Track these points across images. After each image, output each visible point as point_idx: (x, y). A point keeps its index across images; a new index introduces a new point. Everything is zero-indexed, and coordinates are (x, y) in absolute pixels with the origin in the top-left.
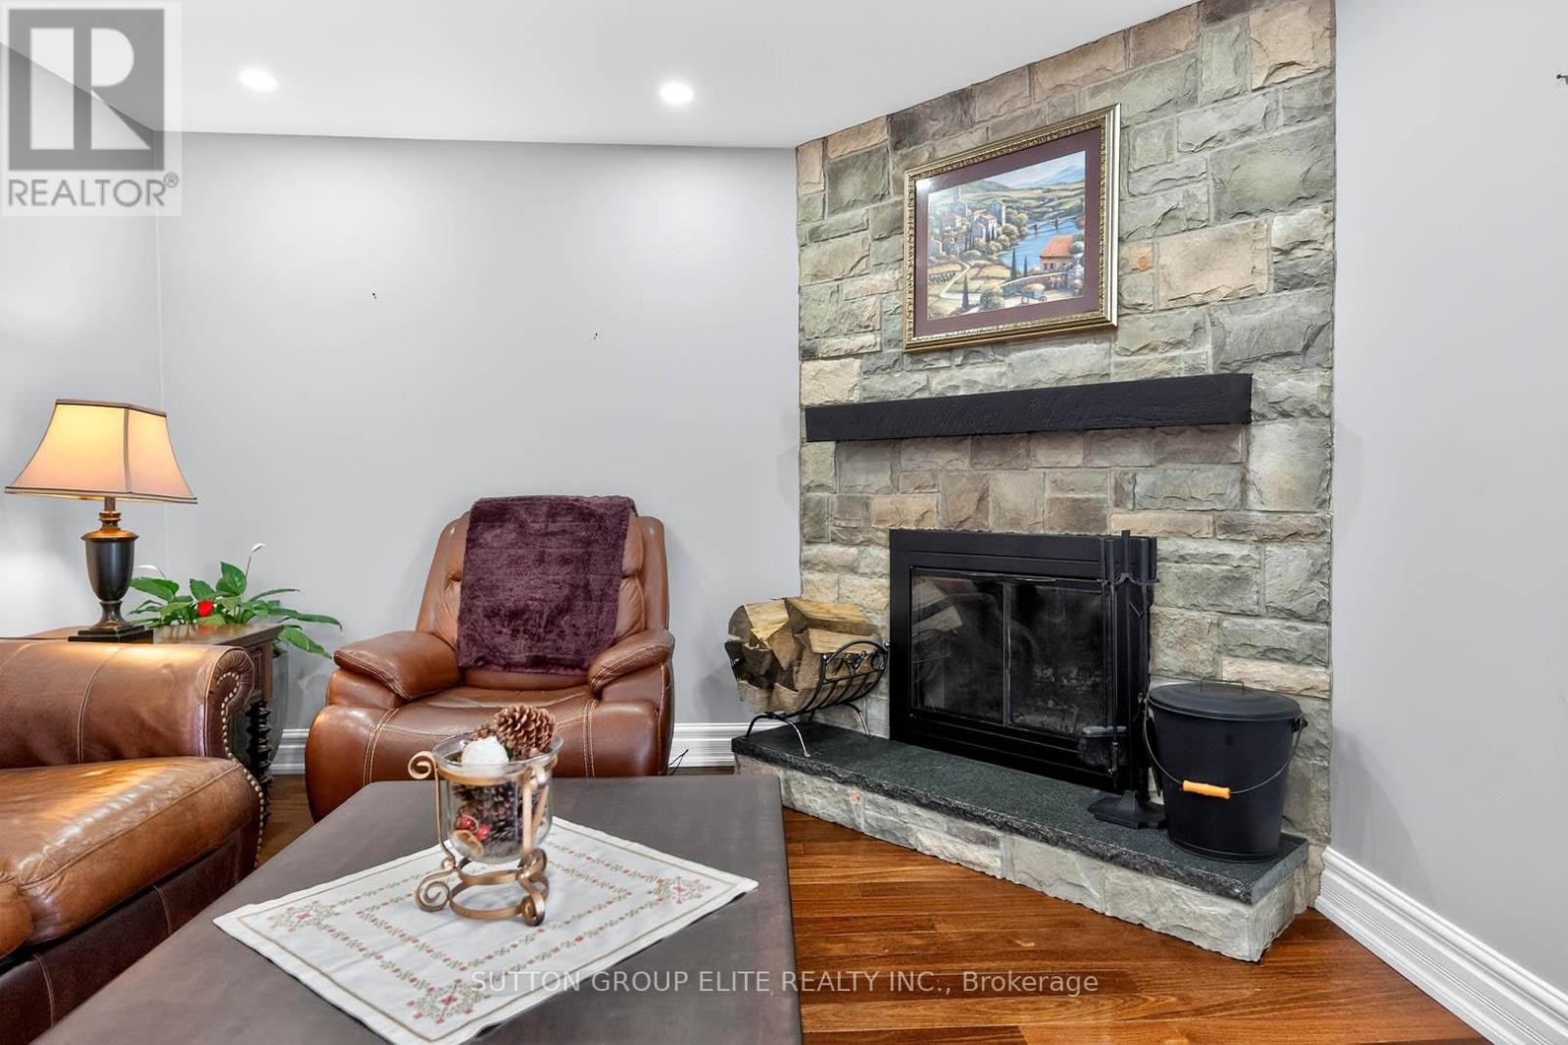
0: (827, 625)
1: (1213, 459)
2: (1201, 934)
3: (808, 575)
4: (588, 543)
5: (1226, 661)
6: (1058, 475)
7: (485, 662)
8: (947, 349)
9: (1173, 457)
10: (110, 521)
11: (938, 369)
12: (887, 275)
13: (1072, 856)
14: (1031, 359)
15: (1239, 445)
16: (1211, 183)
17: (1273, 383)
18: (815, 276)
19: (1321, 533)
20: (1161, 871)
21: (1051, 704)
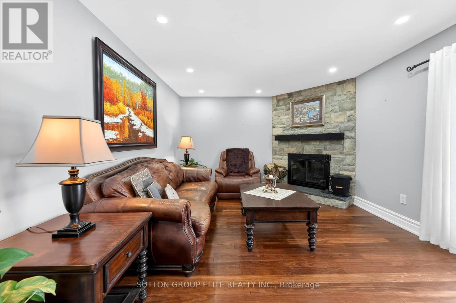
0: (280, 167)
1: (339, 144)
2: (339, 206)
3: (273, 160)
4: (244, 155)
5: (340, 171)
6: (315, 146)
7: (231, 172)
8: (297, 127)
9: (333, 143)
10: (187, 152)
11: (296, 130)
12: (287, 116)
13: (320, 197)
14: (311, 129)
15: (342, 142)
16: (338, 106)
17: (347, 134)
18: (275, 116)
19: (354, 154)
20: (333, 198)
21: (312, 179)
